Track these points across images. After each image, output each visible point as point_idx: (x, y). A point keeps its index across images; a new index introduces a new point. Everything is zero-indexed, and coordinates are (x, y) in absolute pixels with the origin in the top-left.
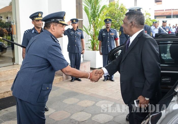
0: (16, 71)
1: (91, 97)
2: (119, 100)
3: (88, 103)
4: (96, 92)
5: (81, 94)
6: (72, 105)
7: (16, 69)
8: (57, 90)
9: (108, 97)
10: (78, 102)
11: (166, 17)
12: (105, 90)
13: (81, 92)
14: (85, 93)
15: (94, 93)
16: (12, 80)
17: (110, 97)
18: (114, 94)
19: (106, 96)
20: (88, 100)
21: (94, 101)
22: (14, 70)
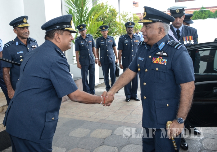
1: (102, 124)
2: (139, 124)
3: (104, 133)
4: (106, 118)
5: (88, 121)
6: (84, 138)
9: (123, 121)
10: (90, 133)
12: (114, 112)
13: (85, 119)
14: (92, 120)
15: (103, 118)
17: (126, 121)
18: (128, 116)
19: (121, 120)
20: (100, 128)
21: (110, 130)
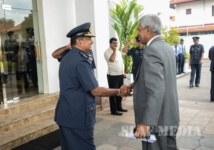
0: (45, 101)
7: (45, 99)
8: (102, 122)
11: (180, 35)
16: (45, 112)
22: (43, 101)
